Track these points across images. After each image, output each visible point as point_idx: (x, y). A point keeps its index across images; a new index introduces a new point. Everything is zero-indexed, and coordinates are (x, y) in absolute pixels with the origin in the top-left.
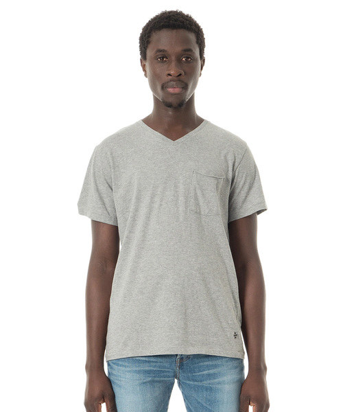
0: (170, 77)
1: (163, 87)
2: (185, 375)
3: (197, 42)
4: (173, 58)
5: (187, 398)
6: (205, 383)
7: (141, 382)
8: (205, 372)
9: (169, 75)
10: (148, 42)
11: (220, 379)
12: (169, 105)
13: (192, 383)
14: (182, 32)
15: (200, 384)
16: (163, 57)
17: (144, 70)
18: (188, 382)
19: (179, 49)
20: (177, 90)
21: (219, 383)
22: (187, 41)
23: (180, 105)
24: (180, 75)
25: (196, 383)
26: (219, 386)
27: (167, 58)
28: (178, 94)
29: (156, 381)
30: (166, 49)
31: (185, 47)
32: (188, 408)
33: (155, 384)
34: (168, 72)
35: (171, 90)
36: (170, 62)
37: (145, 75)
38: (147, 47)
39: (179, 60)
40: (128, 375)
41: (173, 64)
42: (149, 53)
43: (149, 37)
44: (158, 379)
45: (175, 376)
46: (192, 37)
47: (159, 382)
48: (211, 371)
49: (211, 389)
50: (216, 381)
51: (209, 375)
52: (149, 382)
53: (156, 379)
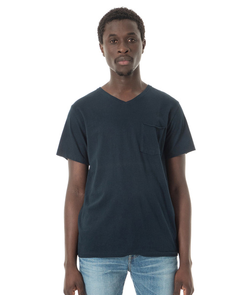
0: (120, 54)
1: (115, 62)
2: (135, 268)
3: (139, 28)
4: (122, 40)
5: (136, 285)
6: (150, 274)
7: (103, 273)
8: (149, 266)
9: (119, 52)
10: (103, 31)
11: (160, 271)
12: (121, 74)
13: (140, 274)
14: (127, 22)
15: (146, 274)
16: (114, 40)
17: (103, 52)
18: (137, 273)
19: (125, 33)
20: (126, 63)
21: (160, 274)
22: (131, 27)
23: (129, 73)
24: (127, 51)
25: (143, 274)
26: (160, 276)
27: (117, 41)
28: (127, 65)
29: (114, 273)
30: (116, 33)
31: (130, 32)
32: (137, 292)
33: (114, 275)
34: (118, 50)
35: (121, 63)
36: (119, 43)
37: (104, 55)
38: (103, 34)
39: (126, 41)
40: (95, 268)
41: (122, 44)
42: (105, 38)
43: (104, 27)
44: (116, 271)
45: (128, 269)
46: (135, 24)
47: (117, 273)
48: (154, 265)
49: (154, 278)
50: (157, 272)
51: (152, 268)
52: (109, 273)
53: (114, 271)
